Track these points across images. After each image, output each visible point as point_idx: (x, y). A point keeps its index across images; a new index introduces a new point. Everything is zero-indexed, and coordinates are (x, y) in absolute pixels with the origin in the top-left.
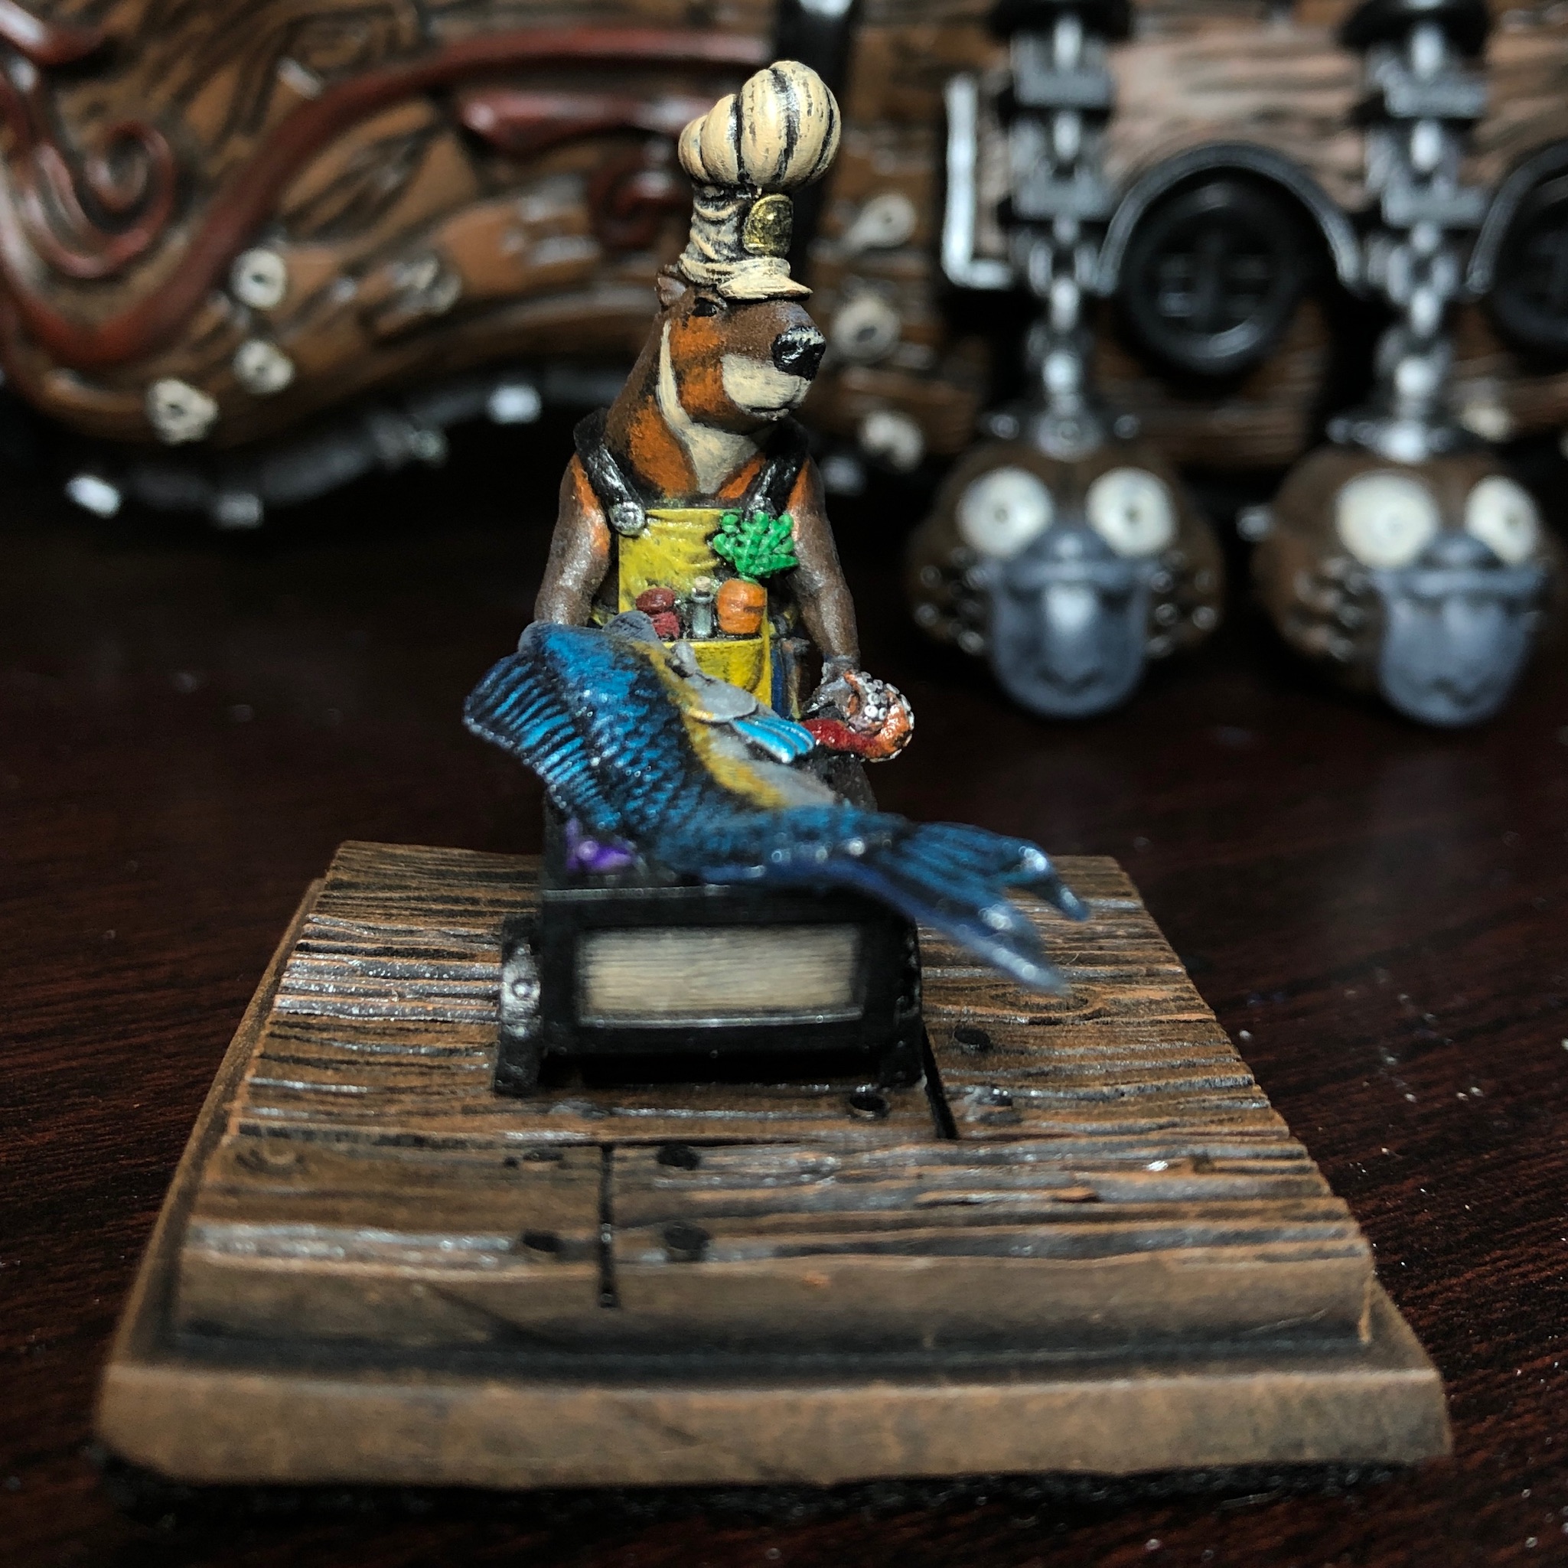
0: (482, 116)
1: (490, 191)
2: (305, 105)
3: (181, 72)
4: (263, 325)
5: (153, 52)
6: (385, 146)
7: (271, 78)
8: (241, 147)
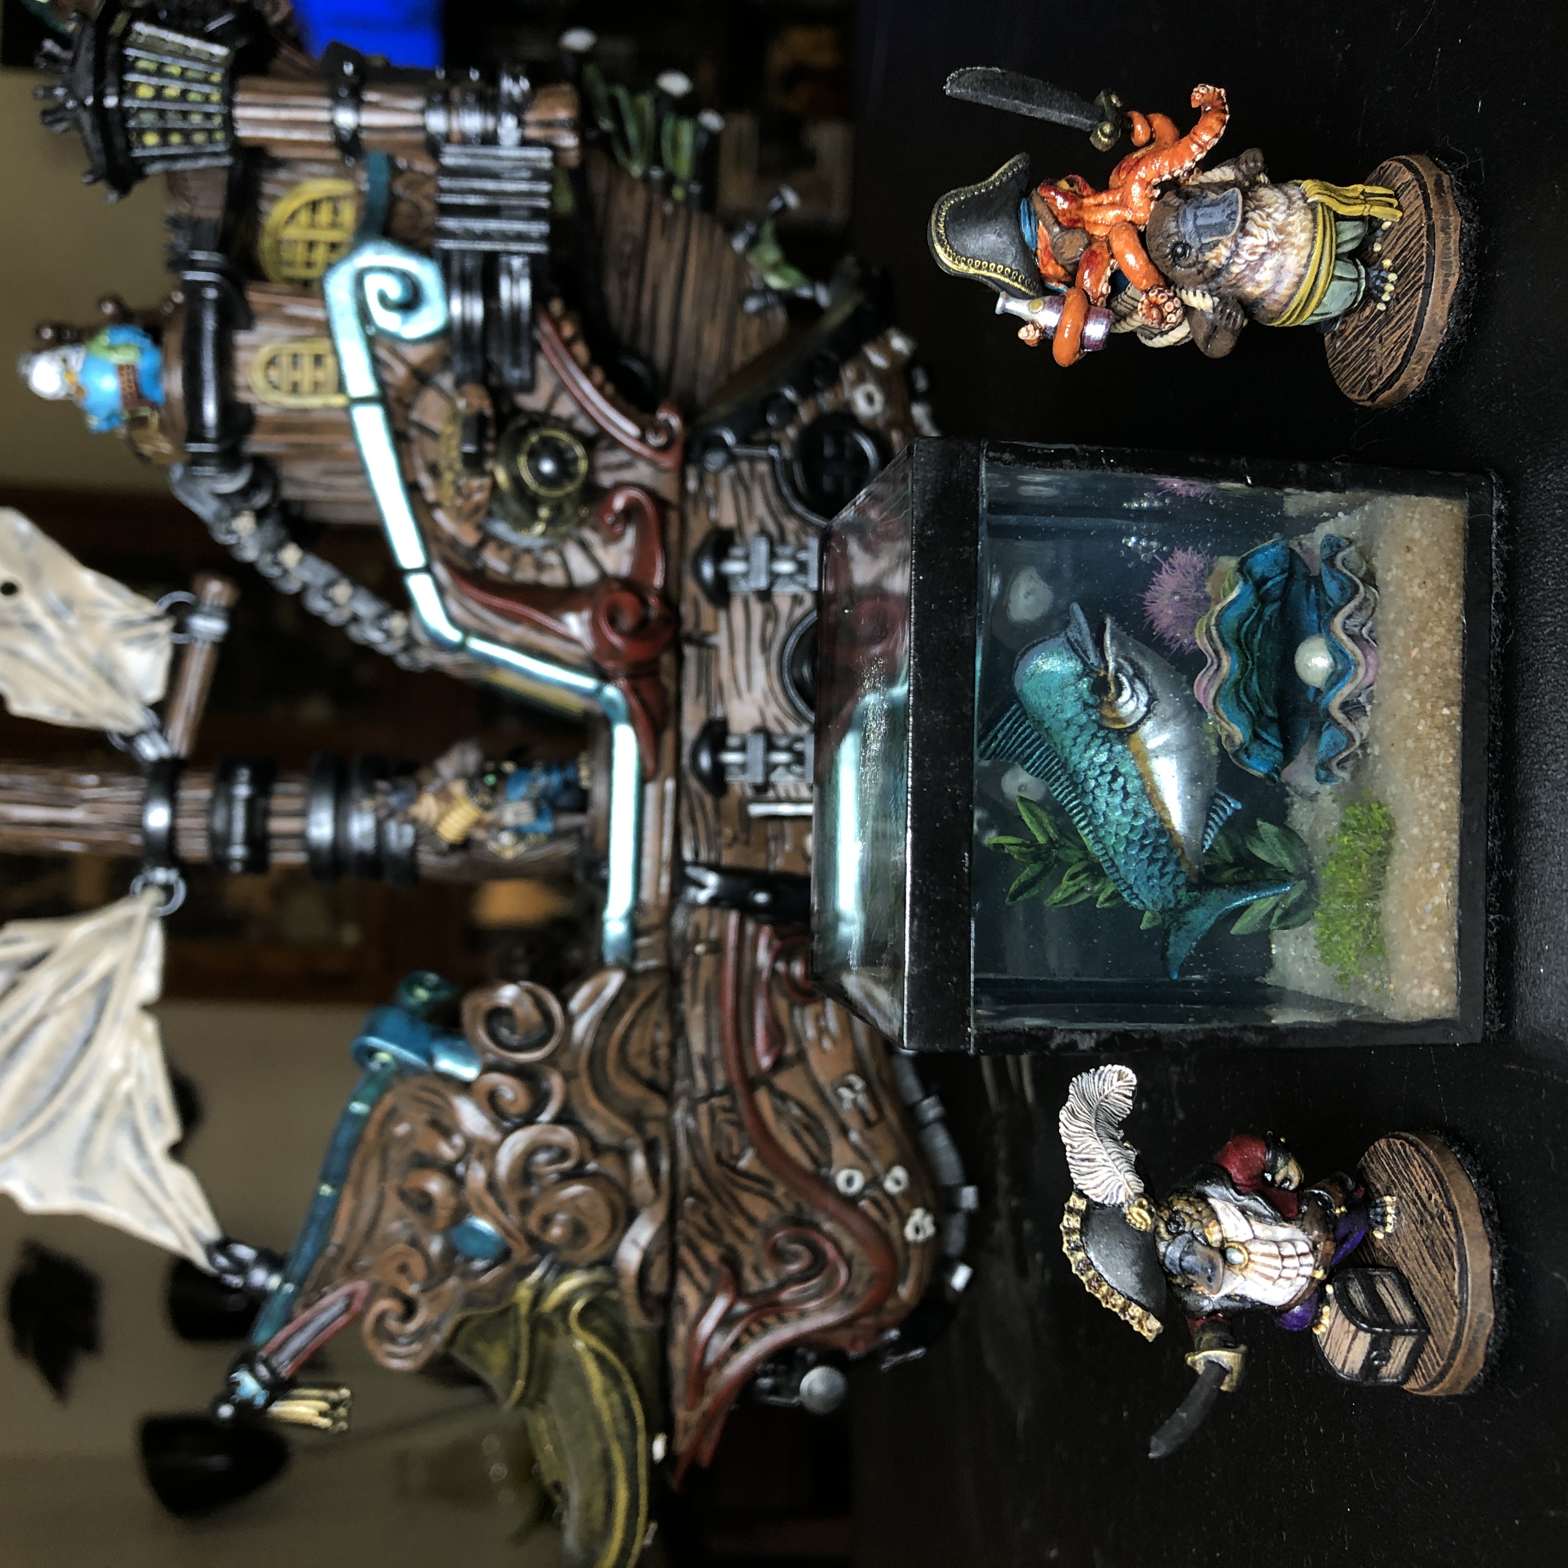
0: (766, 1062)
1: (801, 1056)
2: (759, 1155)
3: (740, 1222)
4: (874, 1182)
5: (730, 1238)
6: (778, 1113)
7: (745, 1174)
8: (780, 1191)
